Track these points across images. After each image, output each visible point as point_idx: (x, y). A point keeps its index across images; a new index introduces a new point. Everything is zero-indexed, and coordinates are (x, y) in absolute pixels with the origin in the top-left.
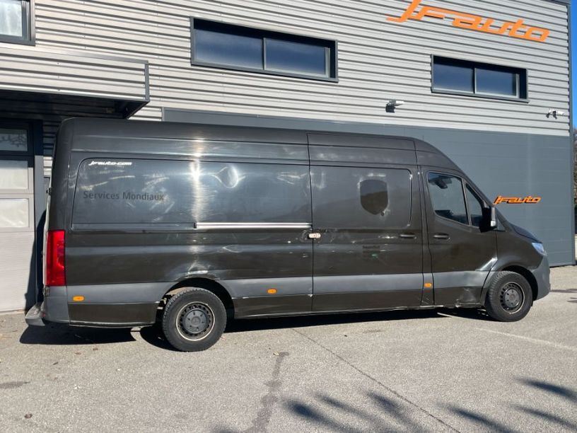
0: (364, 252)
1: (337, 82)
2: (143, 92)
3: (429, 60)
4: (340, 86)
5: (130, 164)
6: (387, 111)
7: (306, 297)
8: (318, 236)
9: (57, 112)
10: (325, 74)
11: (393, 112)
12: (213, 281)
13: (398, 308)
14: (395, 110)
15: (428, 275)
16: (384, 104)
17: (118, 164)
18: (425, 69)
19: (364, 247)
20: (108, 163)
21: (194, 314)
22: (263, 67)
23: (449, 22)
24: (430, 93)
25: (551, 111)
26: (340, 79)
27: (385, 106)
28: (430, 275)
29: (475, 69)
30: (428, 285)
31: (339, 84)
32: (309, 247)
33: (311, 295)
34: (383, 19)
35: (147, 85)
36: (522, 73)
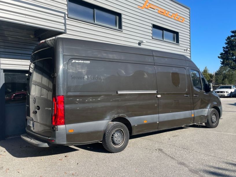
1: (122, 31)
2: (63, 28)
3: (151, 25)
4: (123, 33)
5: (89, 62)
6: (139, 45)
7: (156, 123)
8: (160, 96)
9: (6, 35)
10: (117, 27)
12: (125, 118)
14: (141, 45)
16: (138, 42)
17: (84, 62)
18: (150, 29)
20: (80, 61)
21: (118, 134)
22: (94, 22)
23: (157, 11)
24: (151, 39)
25: (186, 49)
27: (138, 43)
29: (164, 31)
30: (193, 115)
31: (123, 32)
33: (158, 122)
34: (136, 6)
35: (65, 24)
36: (177, 33)
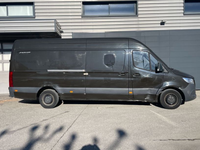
0: (104, 80)
2: (54, 29)
4: (139, 18)
5: (30, 52)
6: (161, 25)
8: (87, 74)
11: (164, 25)
12: (53, 88)
13: (119, 100)
14: (165, 24)
15: (131, 89)
17: (27, 52)
18: (181, 5)
19: (104, 78)
26: (139, 15)
27: (160, 23)
28: (132, 89)
30: (131, 93)
32: (84, 78)
33: (85, 94)
